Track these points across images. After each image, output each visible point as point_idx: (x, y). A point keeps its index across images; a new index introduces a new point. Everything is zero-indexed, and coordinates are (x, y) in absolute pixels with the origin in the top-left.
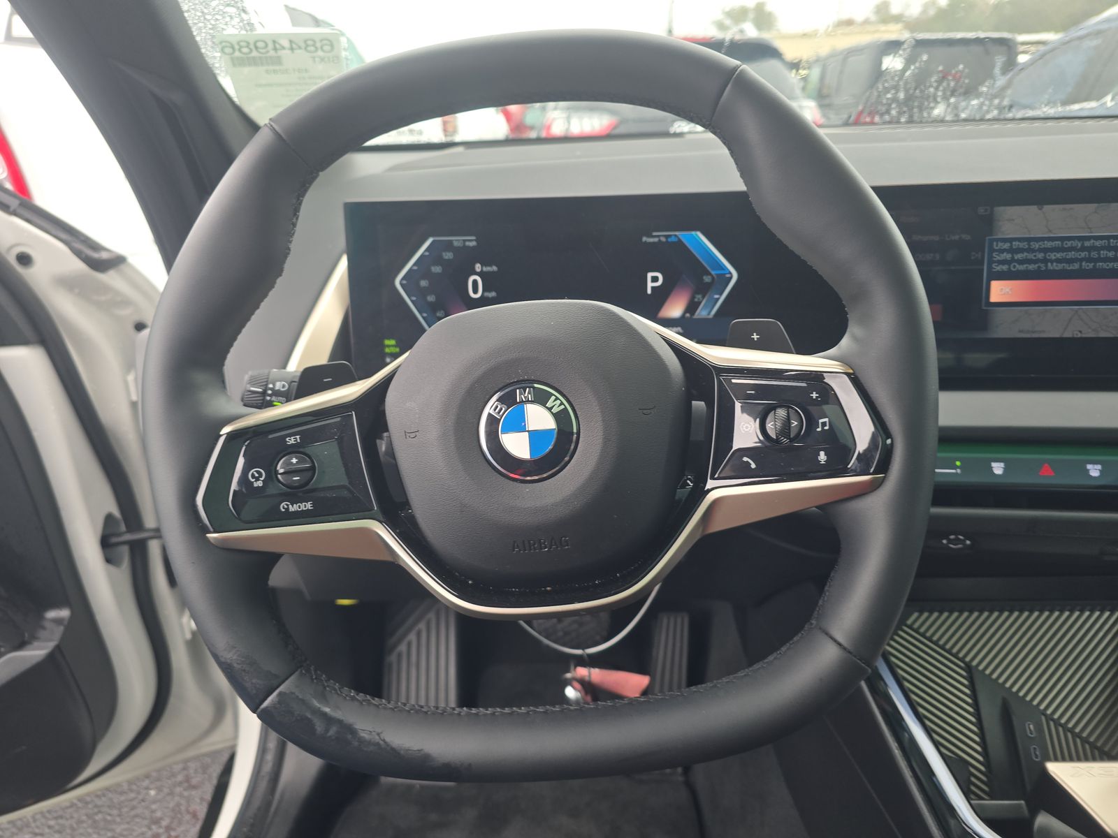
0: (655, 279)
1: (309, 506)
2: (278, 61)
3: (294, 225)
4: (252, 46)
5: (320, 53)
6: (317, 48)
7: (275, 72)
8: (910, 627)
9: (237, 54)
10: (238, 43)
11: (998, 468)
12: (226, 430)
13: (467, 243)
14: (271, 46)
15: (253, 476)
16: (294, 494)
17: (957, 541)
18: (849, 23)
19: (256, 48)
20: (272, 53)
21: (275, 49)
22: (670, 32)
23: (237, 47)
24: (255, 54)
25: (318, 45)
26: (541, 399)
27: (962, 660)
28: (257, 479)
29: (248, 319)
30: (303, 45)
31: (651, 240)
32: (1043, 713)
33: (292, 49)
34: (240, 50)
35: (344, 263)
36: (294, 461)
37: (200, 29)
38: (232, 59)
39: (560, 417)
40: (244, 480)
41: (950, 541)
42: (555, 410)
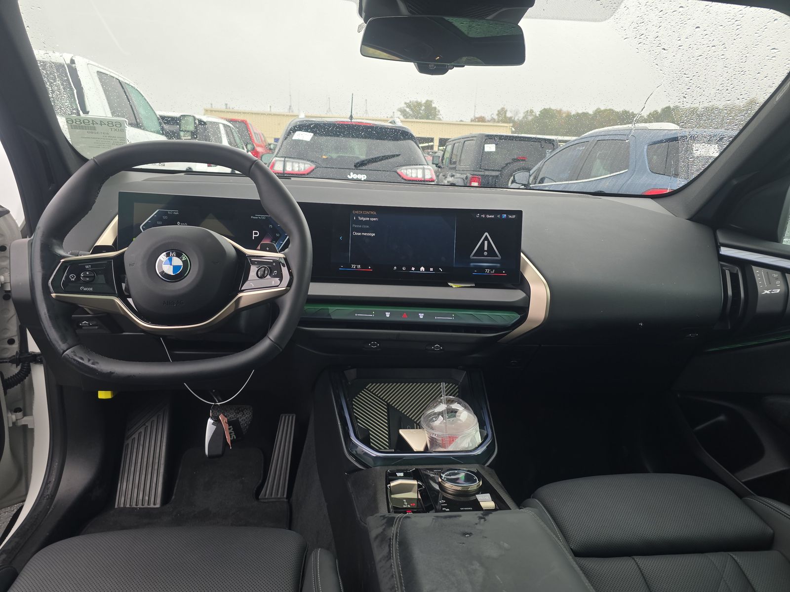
0: (256, 234)
1: (91, 289)
2: (95, 129)
3: (98, 193)
4: (82, 121)
5: (115, 127)
6: (113, 125)
7: (92, 133)
8: (367, 389)
9: (74, 124)
10: (75, 120)
11: (388, 315)
12: (62, 260)
13: (174, 213)
14: (91, 122)
15: (71, 277)
16: (86, 284)
17: (374, 345)
18: (482, 119)
19: (84, 122)
20: (92, 125)
21: (93, 124)
22: (351, 117)
23: (74, 121)
24: (83, 124)
25: (114, 124)
26: (179, 255)
27: (386, 402)
28: (72, 278)
29: (76, 224)
30: (107, 123)
31: (255, 218)
32: (416, 422)
33: (101, 125)
34: (75, 122)
35: (117, 218)
36: (88, 273)
37: (58, 112)
38: (71, 126)
39: (185, 262)
40: (67, 277)
41: (372, 345)
42: (183, 259)
